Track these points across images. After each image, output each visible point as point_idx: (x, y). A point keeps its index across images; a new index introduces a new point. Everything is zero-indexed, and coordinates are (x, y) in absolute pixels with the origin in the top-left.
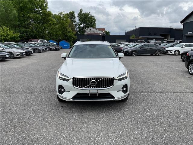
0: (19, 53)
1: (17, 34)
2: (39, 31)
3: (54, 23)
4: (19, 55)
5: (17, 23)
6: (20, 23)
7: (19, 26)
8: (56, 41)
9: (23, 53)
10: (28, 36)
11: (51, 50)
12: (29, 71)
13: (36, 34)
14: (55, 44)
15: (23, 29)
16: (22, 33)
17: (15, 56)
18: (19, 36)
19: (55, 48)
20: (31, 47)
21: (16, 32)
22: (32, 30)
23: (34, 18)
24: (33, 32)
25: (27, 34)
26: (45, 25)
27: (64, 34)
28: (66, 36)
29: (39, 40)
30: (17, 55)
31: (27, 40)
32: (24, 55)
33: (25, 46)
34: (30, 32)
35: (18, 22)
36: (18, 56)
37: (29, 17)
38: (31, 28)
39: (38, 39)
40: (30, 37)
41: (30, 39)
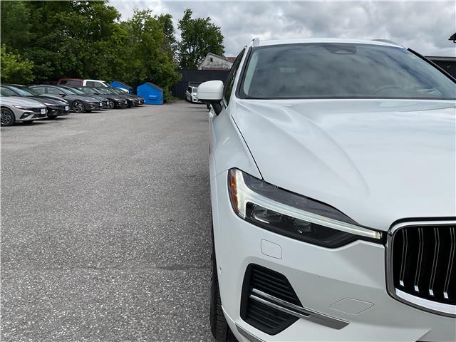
0: (30, 109)
1: (27, 65)
2: (84, 57)
3: (122, 39)
4: (29, 114)
5: (28, 35)
6: (35, 35)
7: (32, 43)
8: (129, 84)
9: (39, 110)
10: (57, 70)
11: (116, 106)
12: (57, 160)
13: (77, 66)
14: (126, 90)
15: (42, 53)
16: (40, 64)
17: (17, 118)
18: (32, 70)
19: (128, 101)
20: (64, 96)
21: (24, 59)
22: (66, 55)
23: (72, 24)
24: (70, 61)
25: (53, 65)
26: (101, 42)
27: (149, 67)
28: (154, 72)
29: (85, 81)
30: (23, 116)
31: (54, 80)
32: (44, 115)
33: (46, 92)
34: (62, 59)
35: (29, 33)
36: (26, 119)
37: (58, 20)
38: (63, 49)
39: (84, 79)
40: (62, 74)
41: (60, 78)
